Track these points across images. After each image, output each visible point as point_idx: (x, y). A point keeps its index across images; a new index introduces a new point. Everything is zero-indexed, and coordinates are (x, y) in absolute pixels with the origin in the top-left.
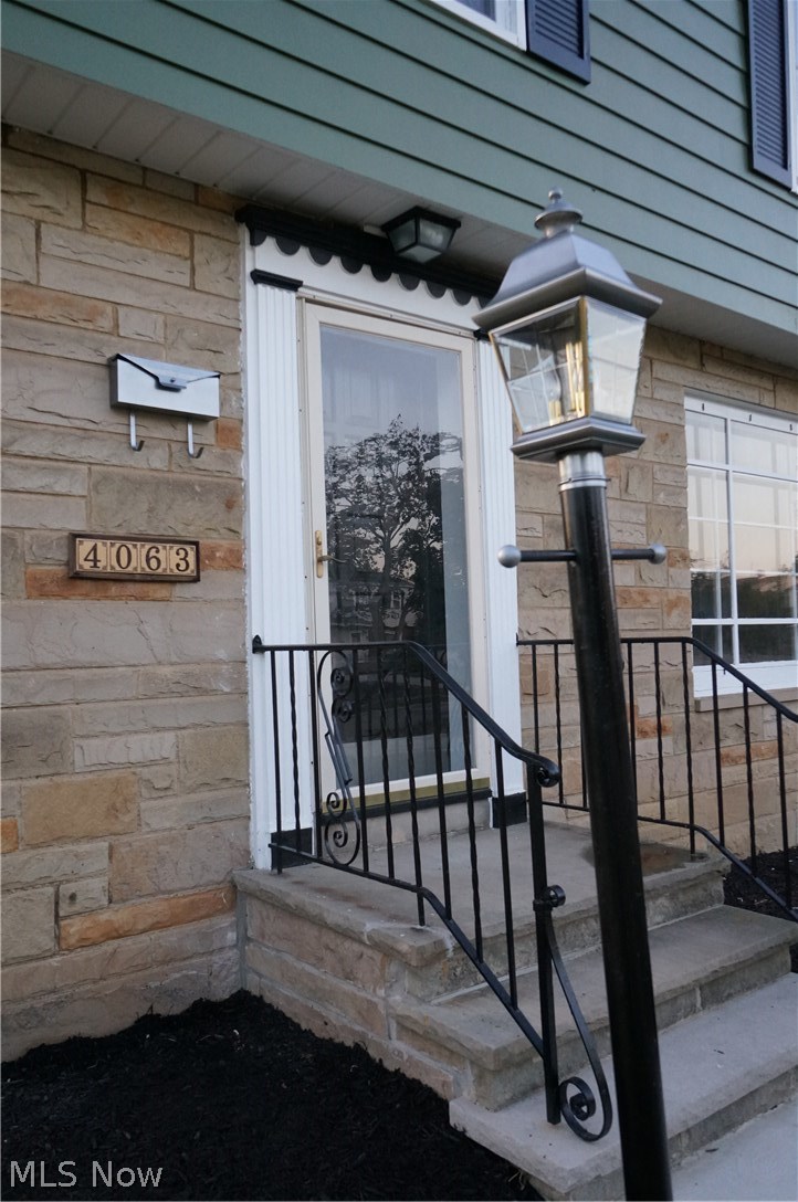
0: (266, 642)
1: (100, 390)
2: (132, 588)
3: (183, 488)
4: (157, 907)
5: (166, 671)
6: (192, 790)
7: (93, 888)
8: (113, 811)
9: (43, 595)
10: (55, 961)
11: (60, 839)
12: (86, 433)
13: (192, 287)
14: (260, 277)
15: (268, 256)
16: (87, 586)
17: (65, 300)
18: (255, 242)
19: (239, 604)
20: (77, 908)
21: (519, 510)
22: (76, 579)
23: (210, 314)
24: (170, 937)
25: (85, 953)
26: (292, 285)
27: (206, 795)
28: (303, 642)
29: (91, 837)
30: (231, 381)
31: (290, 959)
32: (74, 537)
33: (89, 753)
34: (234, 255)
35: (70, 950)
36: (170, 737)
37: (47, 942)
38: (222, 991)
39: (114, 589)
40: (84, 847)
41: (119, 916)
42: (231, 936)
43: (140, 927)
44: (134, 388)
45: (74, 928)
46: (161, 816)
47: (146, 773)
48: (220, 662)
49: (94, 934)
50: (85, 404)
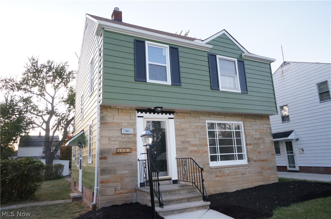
0: (139, 160)
1: (120, 132)
2: (124, 154)
3: (129, 142)
4: (126, 191)
5: (127, 163)
6: (130, 177)
7: (119, 188)
8: (121, 179)
9: (114, 155)
10: (115, 196)
11: (115, 182)
12: (118, 137)
13: (130, 119)
14: (138, 117)
15: (140, 114)
16: (119, 154)
17: (116, 123)
18: (138, 113)
19: (136, 155)
20: (117, 190)
21: (176, 141)
22: (117, 153)
23: (133, 122)
24: (128, 194)
25: (118, 195)
26: (142, 117)
27: (132, 178)
28: (144, 159)
29: (119, 182)
30: (135, 129)
31: (141, 197)
32: (117, 148)
33: (119, 172)
34: (135, 114)
35: (117, 195)
36: (128, 171)
37: (114, 194)
38: (134, 202)
39: (121, 154)
40: (118, 183)
41: (122, 191)
42: (135, 195)
43: (124, 193)
44: (123, 132)
45: (117, 192)
46: (127, 180)
47: (125, 175)
48: (134, 162)
49: (119, 193)
50: (118, 134)
